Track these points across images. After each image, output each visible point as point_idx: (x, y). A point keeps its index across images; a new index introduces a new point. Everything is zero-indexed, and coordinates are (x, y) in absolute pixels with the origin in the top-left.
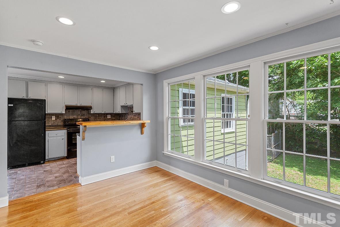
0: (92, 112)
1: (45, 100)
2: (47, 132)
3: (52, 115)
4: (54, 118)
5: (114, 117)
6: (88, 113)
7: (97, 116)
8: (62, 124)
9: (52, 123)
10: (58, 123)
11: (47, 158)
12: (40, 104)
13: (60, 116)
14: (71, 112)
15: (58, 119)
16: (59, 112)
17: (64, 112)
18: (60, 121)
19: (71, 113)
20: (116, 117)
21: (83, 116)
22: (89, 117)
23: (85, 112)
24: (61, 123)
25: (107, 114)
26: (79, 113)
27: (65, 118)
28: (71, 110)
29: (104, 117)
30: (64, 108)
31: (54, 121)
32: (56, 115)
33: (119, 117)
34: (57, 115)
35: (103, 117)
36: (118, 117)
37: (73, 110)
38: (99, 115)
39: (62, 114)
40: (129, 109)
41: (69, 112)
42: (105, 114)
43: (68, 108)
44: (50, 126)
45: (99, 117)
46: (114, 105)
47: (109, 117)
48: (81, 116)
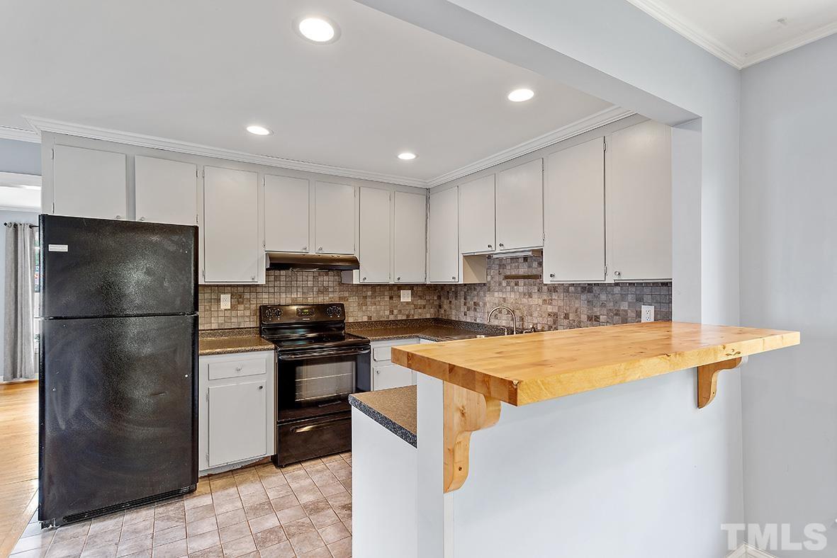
0: (356, 281)
1: (196, 228)
2: (203, 361)
3: (220, 288)
4: (226, 302)
5: (421, 297)
6: (341, 284)
7: (369, 293)
8: (252, 323)
9: (221, 320)
10: (240, 320)
11: (202, 466)
12: (177, 243)
13: (247, 296)
14: (283, 278)
15: (241, 307)
16: (246, 279)
17: (262, 280)
18: (248, 313)
19: (283, 284)
20: (428, 298)
21: (322, 293)
22: (345, 299)
23: (328, 280)
24: (250, 321)
25: (401, 287)
26: (310, 284)
27: (266, 302)
28: (283, 272)
29: (391, 298)
30: (264, 265)
31: (228, 314)
32: (235, 290)
33: (439, 297)
34: (239, 292)
35: (387, 299)
36: (436, 298)
37: (289, 272)
38: (375, 291)
39: (253, 288)
40: (489, 268)
41: (277, 278)
42: (396, 288)
43: (278, 264)
44: (213, 332)
45: (373, 297)
46: (428, 254)
47: (406, 296)
48: (318, 294)
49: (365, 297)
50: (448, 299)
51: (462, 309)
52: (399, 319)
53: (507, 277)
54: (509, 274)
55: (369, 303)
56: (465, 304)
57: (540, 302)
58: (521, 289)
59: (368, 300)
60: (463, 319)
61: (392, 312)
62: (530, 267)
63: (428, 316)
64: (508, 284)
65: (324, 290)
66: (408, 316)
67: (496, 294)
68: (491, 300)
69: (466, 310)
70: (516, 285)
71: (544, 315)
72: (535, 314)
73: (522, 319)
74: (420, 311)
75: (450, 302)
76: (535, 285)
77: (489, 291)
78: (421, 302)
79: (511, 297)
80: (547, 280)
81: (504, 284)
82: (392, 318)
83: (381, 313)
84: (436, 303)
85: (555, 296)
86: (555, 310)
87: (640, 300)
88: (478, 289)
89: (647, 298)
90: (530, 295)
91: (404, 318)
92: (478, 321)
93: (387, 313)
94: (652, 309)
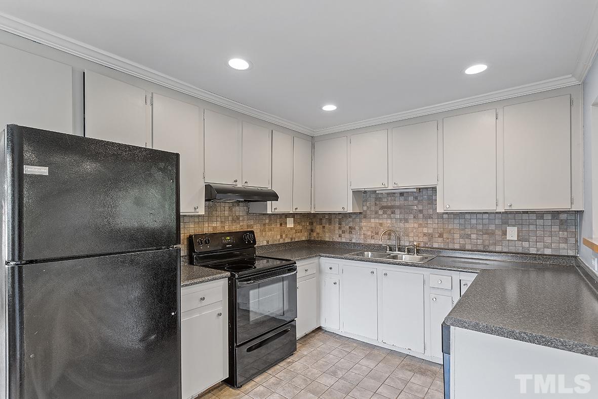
0: (269, 211)
1: (178, 156)
5: (299, 224)
6: (248, 213)
7: (267, 221)
16: (189, 210)
20: (303, 224)
21: (235, 221)
23: (239, 210)
25: (287, 215)
26: (227, 213)
27: (192, 232)
29: (281, 225)
30: (203, 196)
33: (311, 224)
35: (278, 225)
36: (309, 224)
37: (211, 203)
38: (271, 219)
40: (366, 201)
42: (284, 217)
45: (270, 224)
46: (312, 189)
47: (290, 223)
48: (232, 223)
49: (264, 225)
50: (321, 224)
51: (337, 232)
52: (286, 242)
53: (382, 208)
54: (385, 204)
55: (267, 229)
56: (340, 228)
57: (416, 225)
58: (398, 216)
59: (267, 226)
60: (339, 240)
61: (281, 236)
62: (406, 200)
63: (304, 239)
64: (385, 213)
65: (236, 219)
66: (291, 239)
67: (373, 220)
68: (367, 226)
69: (341, 232)
70: (392, 213)
71: (420, 235)
72: (411, 235)
73: (399, 239)
74: (299, 234)
75: (324, 227)
76: (411, 213)
77: (365, 218)
78: (299, 227)
79: (388, 223)
80: (440, 210)
81: (381, 212)
82: (282, 241)
83: (275, 238)
84: (309, 228)
85: (430, 221)
86: (431, 231)
87: (506, 223)
88: (354, 216)
89: (512, 221)
90: (406, 221)
91: (289, 241)
92: (354, 241)
93: (279, 237)
94: (516, 229)
